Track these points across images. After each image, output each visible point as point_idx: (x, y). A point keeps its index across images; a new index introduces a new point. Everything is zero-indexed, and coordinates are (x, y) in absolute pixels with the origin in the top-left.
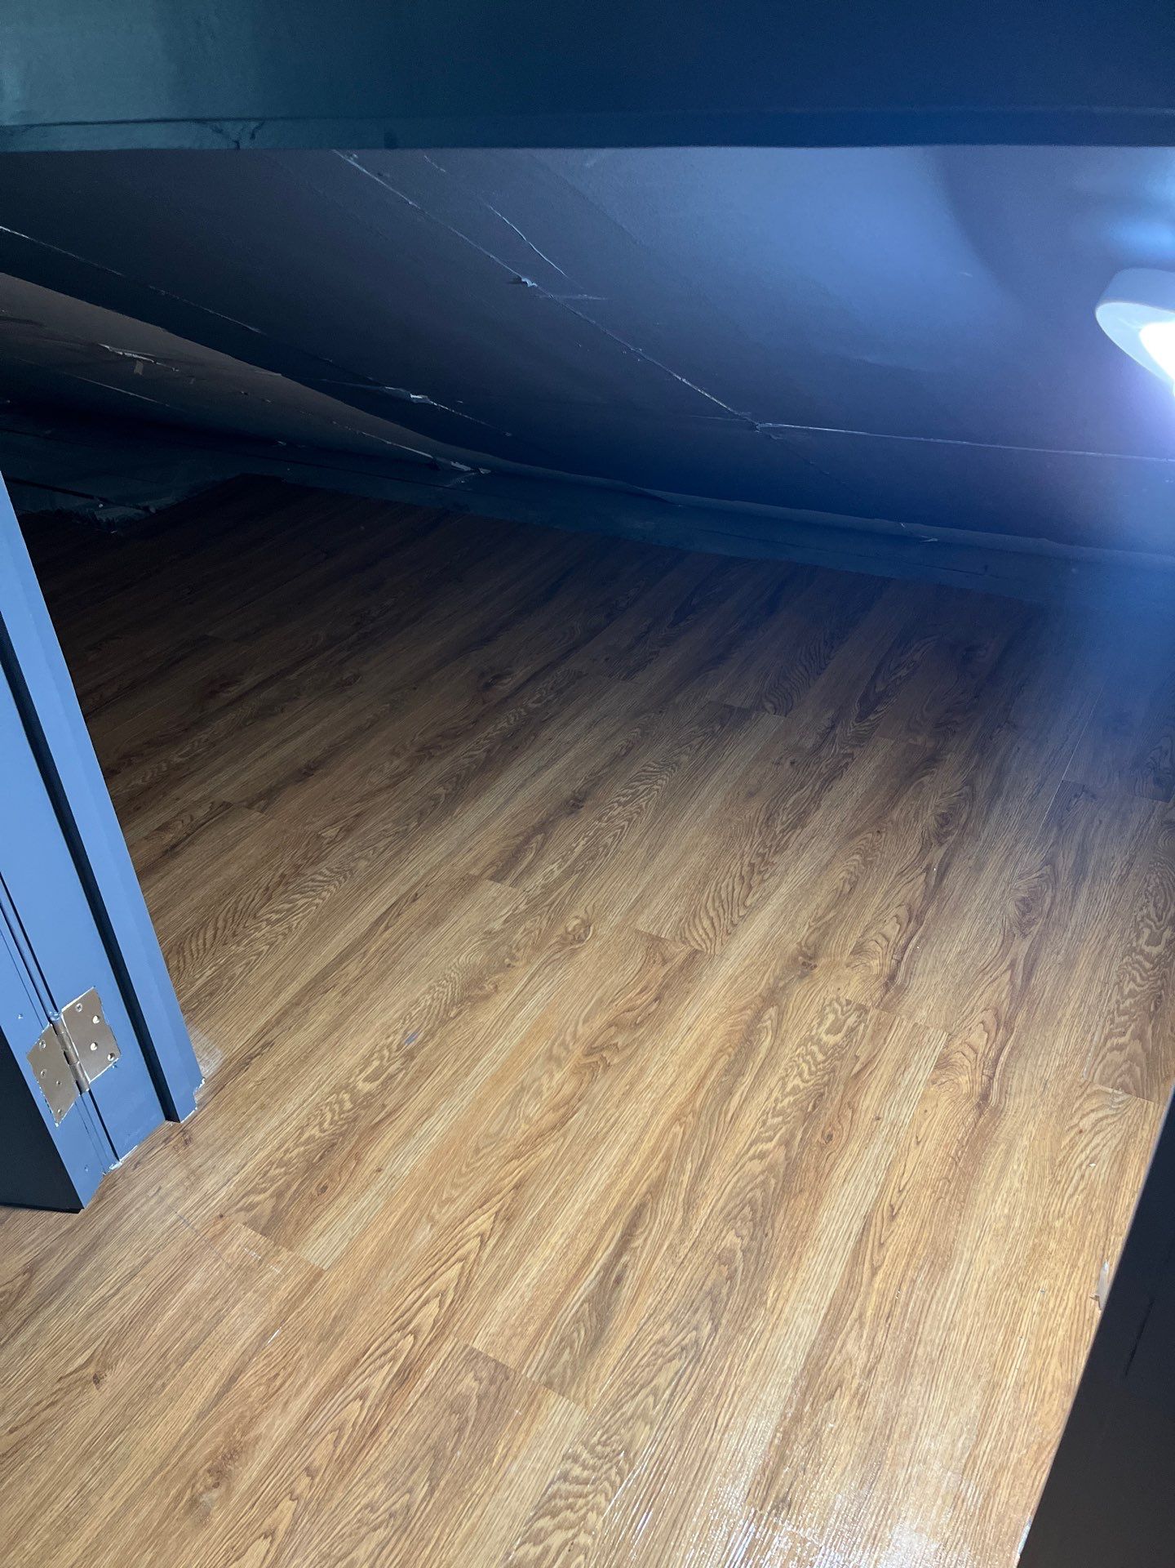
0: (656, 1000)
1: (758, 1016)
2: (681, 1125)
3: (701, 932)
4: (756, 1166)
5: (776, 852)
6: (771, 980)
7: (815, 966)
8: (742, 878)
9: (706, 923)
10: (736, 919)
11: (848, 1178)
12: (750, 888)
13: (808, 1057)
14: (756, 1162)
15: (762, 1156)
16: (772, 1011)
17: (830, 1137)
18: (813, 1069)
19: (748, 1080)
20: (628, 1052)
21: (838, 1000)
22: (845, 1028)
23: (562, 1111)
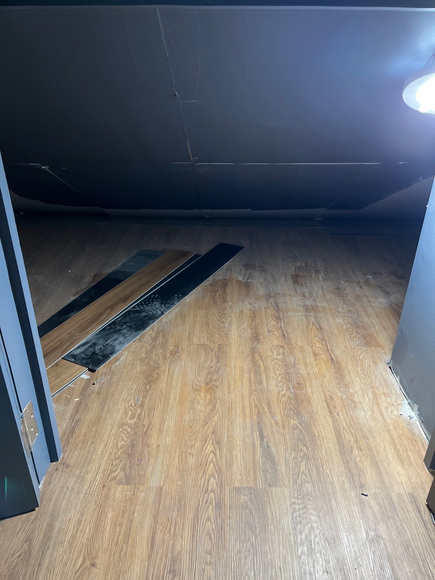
0: (218, 362)
1: (253, 358)
2: (253, 395)
3: (217, 339)
4: (285, 399)
5: (224, 311)
6: (250, 346)
7: (260, 339)
8: (219, 320)
9: (218, 336)
10: (226, 332)
11: (313, 393)
12: (224, 323)
13: (277, 364)
14: (284, 398)
15: (284, 395)
16: (256, 355)
17: (299, 384)
18: (280, 367)
19: (264, 376)
20: (220, 380)
21: (273, 346)
22: (281, 353)
23: (211, 404)
